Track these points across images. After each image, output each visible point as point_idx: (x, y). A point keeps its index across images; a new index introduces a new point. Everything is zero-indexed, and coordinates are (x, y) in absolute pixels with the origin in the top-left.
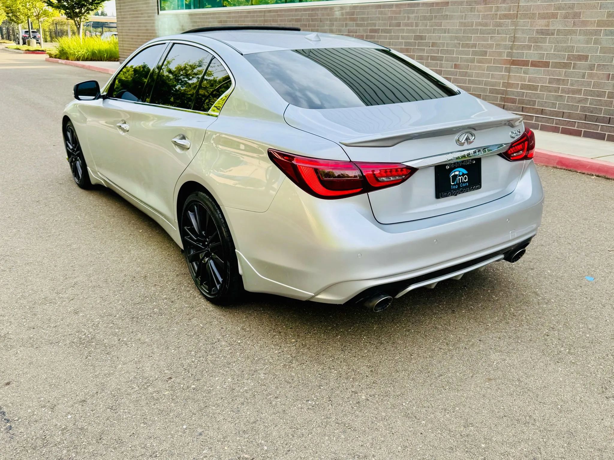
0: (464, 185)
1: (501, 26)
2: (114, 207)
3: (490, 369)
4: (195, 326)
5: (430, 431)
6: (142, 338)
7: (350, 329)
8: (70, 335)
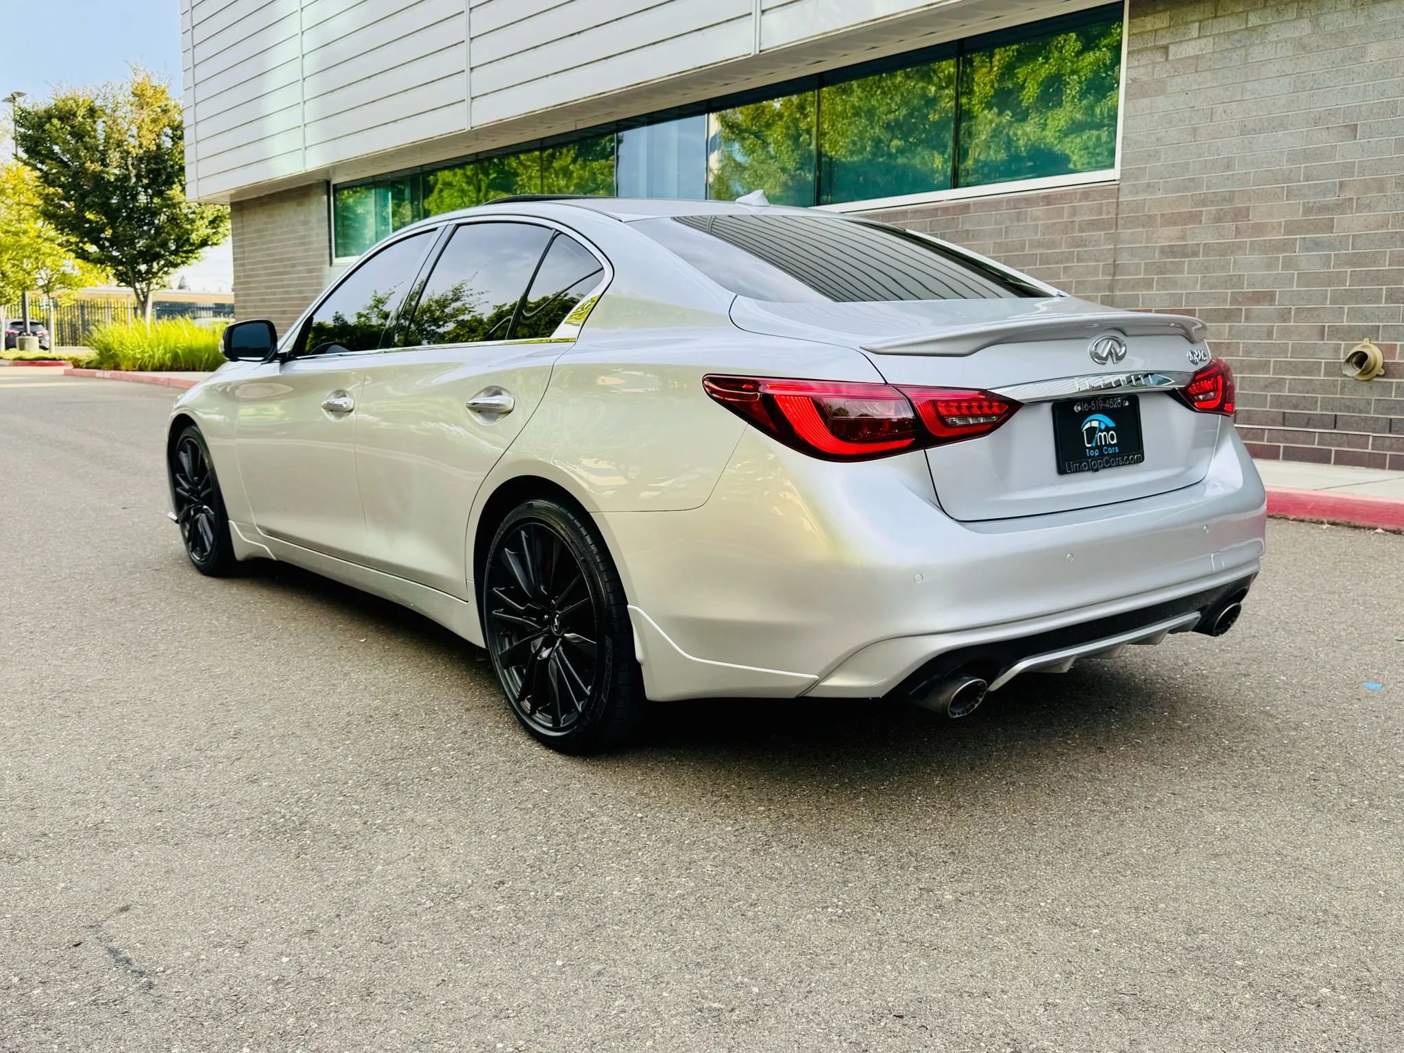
0: (1111, 451)
1: (1085, 246)
2: (292, 604)
3: (1210, 838)
4: (533, 793)
5: (1114, 944)
6: (418, 817)
7: (883, 785)
8: (248, 819)
